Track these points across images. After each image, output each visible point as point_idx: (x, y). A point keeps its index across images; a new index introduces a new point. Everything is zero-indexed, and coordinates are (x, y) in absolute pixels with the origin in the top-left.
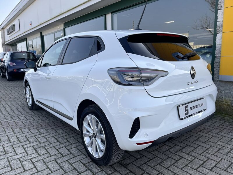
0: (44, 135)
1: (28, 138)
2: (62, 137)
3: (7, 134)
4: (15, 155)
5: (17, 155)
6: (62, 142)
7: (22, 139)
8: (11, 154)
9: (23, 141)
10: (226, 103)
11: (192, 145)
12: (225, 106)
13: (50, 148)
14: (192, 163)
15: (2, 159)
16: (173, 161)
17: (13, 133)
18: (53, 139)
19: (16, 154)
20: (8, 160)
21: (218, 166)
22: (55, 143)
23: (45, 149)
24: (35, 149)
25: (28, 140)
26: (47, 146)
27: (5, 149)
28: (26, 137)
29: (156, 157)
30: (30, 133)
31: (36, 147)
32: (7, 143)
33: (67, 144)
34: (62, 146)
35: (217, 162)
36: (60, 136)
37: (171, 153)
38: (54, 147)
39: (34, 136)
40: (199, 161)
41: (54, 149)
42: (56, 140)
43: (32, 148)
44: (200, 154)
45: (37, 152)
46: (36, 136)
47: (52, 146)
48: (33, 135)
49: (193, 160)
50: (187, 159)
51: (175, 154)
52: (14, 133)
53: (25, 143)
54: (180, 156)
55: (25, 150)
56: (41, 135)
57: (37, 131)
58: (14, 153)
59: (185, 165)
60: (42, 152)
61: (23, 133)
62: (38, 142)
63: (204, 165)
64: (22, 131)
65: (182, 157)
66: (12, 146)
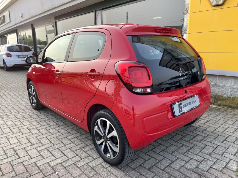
3: (13, 114)
5: (25, 126)
7: (27, 117)
8: (20, 126)
9: (28, 118)
15: (14, 128)
17: (18, 113)
18: (51, 116)
20: (18, 129)
23: (46, 122)
25: (32, 117)
27: (15, 123)
28: (30, 115)
30: (32, 113)
34: (59, 120)
38: (53, 121)
39: (36, 115)
42: (53, 117)
43: (35, 122)
45: (40, 124)
46: (37, 115)
47: (51, 120)
53: (29, 119)
55: (31, 123)
56: (42, 114)
58: (22, 125)
60: (44, 124)
62: (40, 118)
64: (25, 112)
66: (20, 121)
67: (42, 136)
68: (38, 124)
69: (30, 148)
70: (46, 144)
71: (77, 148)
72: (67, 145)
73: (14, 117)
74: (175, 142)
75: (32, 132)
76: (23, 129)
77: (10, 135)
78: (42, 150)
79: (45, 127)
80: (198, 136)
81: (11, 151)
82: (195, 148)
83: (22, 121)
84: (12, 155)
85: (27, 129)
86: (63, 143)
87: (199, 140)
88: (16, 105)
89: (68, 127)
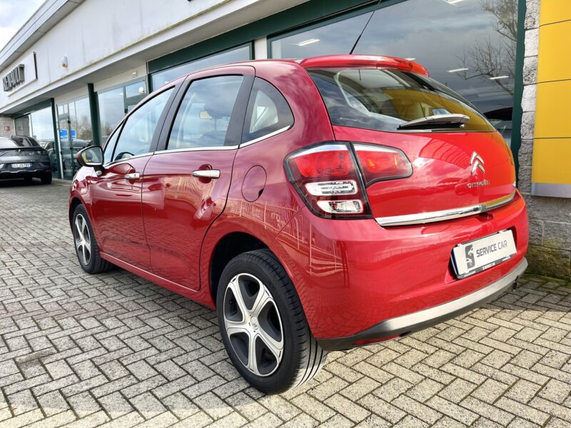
0: (117, 331)
1: (77, 341)
2: (162, 337)
3: (22, 332)
4: (48, 382)
5: (53, 380)
6: (162, 348)
8: (39, 380)
9: (65, 347)
10: (549, 249)
11: (477, 347)
12: (547, 256)
13: (134, 362)
14: (480, 390)
15: (18, 391)
16: (437, 387)
17: (36, 328)
18: (140, 341)
19: (50, 380)
20: (32, 393)
21: (544, 396)
22: (145, 351)
23: (122, 364)
24: (97, 366)
25: (77, 345)
26: (126, 359)
28: (71, 339)
29: (396, 377)
30: (80, 329)
31: (98, 360)
32: (25, 353)
33: (175, 352)
34: (163, 357)
35: (540, 387)
36: (155, 335)
37: (430, 367)
38: (144, 359)
39: (92, 335)
40: (498, 383)
41: (145, 364)
42: (146, 345)
43: (88, 364)
44: (499, 369)
45: (103, 373)
46: (97, 336)
47: (139, 358)
48: (89, 333)
49: (483, 383)
50: (469, 381)
51: (438, 369)
52: (41, 329)
53: (69, 353)
54: (451, 374)
55: (72, 369)
56: (109, 333)
57: (97, 324)
58: (45, 378)
59: (464, 396)
60: (116, 374)
61: (63, 330)
62: (103, 350)
63: (511, 394)
64: (59, 325)
65: (457, 377)
66: (39, 359)
68: (96, 372)
73: (24, 343)
75: (74, 405)
79: (117, 386)
85: (61, 397)
88: (36, 300)
89: (196, 386)
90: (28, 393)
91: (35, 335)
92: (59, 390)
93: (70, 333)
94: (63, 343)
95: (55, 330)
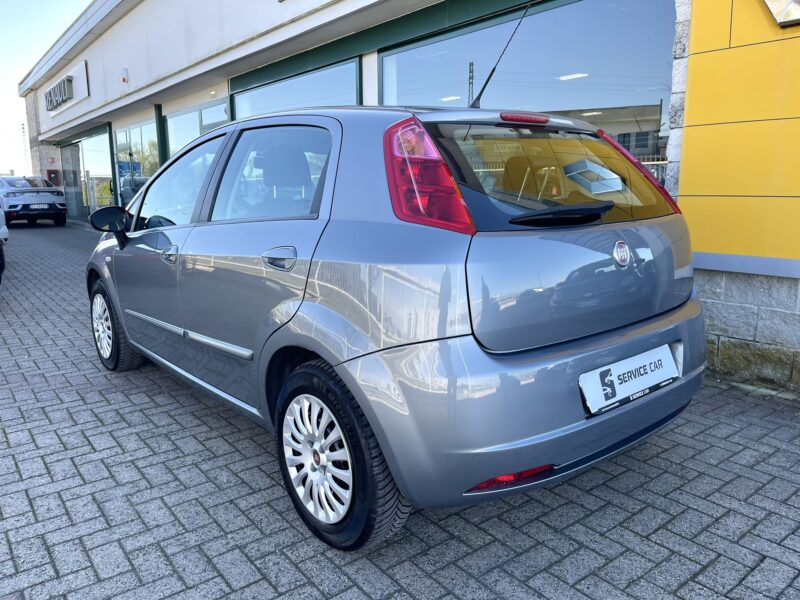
0: (168, 408)
1: (125, 416)
3: (65, 405)
4: (90, 453)
5: (95, 451)
6: (214, 426)
8: (81, 451)
9: (110, 421)
13: (183, 438)
15: (59, 460)
17: (81, 402)
18: (191, 418)
19: (92, 451)
20: (73, 462)
21: (611, 485)
22: (196, 428)
23: (170, 439)
24: (142, 440)
25: (124, 420)
26: (175, 434)
27: (64, 439)
28: (118, 413)
30: (129, 404)
31: (145, 435)
32: (68, 425)
33: (228, 430)
34: (214, 434)
35: (611, 477)
38: (194, 436)
39: (141, 410)
42: (198, 422)
43: (134, 438)
45: (149, 447)
46: (145, 412)
47: (188, 433)
48: (138, 408)
52: (86, 404)
53: (115, 426)
55: (117, 442)
56: (160, 409)
57: (147, 400)
58: (87, 449)
60: (163, 447)
61: (110, 404)
62: (151, 425)
64: (106, 400)
66: (82, 432)
67: (147, 495)
68: (142, 445)
69: (99, 539)
70: (158, 526)
71: (267, 546)
72: (231, 532)
73: (67, 416)
74: (638, 537)
75: (116, 474)
76: (89, 466)
77: (40, 486)
78: (141, 549)
79: (163, 458)
80: (732, 518)
81: (35, 549)
82: (719, 566)
83: (88, 433)
84: (35, 564)
85: (103, 466)
86: (219, 526)
87: (734, 532)
88: (82, 373)
89: (244, 463)
90: (69, 462)
91: (79, 408)
92: (102, 460)
93: (117, 407)
94: (109, 417)
95: (102, 404)
